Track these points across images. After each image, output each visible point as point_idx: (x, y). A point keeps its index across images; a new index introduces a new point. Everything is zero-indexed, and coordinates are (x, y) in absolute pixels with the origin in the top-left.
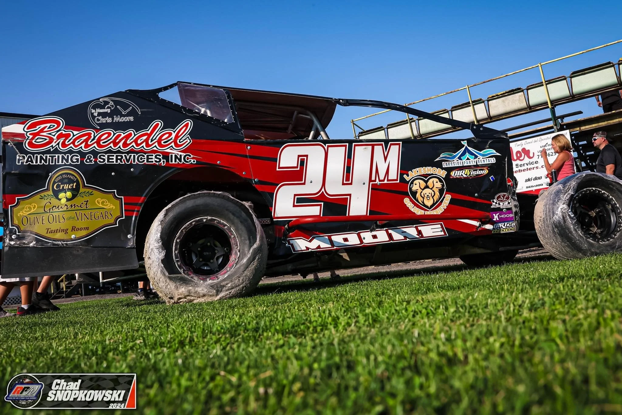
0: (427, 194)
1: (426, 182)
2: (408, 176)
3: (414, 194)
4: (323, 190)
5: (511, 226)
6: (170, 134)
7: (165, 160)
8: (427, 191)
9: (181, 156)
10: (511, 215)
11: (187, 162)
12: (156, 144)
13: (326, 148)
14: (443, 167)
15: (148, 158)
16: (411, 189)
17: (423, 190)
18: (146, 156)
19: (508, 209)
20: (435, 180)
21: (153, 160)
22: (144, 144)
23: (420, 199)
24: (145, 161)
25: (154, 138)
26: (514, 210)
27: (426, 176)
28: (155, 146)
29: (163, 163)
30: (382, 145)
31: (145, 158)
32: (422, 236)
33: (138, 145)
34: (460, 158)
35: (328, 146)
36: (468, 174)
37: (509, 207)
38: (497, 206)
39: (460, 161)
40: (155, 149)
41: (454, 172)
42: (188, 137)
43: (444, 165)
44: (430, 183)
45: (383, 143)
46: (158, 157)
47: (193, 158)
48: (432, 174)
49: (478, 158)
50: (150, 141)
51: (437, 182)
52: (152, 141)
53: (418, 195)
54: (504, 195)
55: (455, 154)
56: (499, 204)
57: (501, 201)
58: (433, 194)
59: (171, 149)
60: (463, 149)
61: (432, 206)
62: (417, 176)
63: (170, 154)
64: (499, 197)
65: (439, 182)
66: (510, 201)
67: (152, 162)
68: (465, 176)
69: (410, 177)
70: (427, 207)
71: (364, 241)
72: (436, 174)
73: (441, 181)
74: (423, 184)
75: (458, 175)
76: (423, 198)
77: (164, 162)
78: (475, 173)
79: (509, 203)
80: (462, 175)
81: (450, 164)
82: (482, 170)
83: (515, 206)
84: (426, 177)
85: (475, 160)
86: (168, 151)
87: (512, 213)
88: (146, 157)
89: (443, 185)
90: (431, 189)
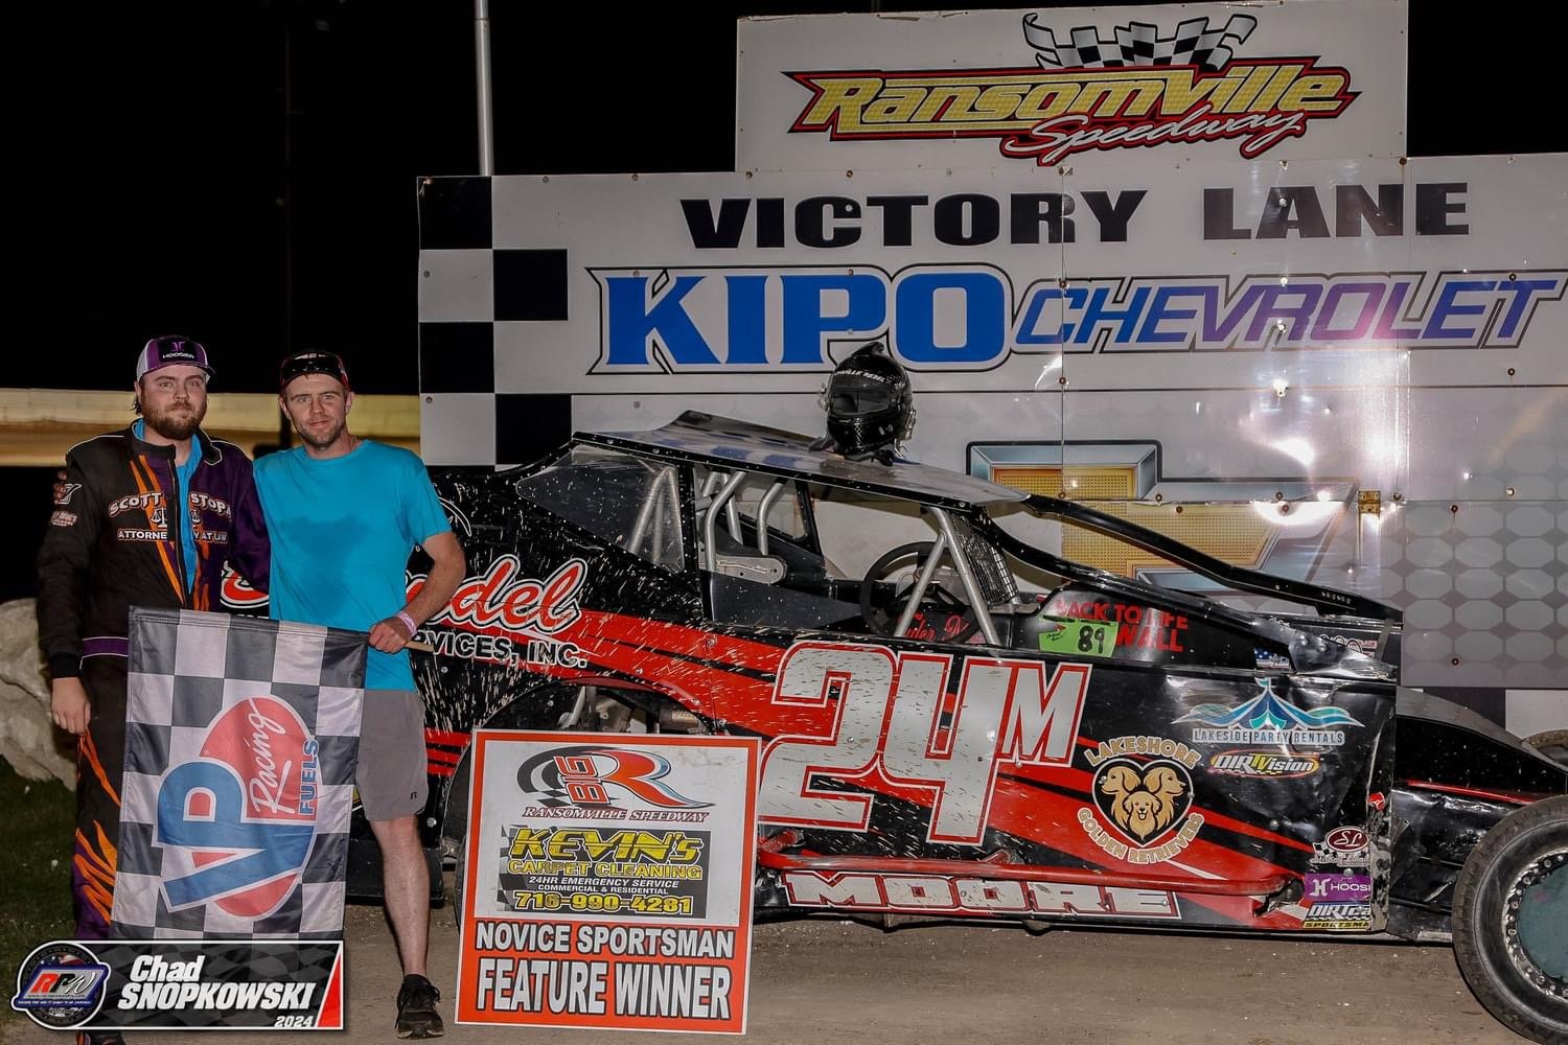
0: (1142, 805)
1: (1142, 775)
2: (1096, 752)
3: (1107, 801)
4: (877, 763)
5: (1360, 916)
6: (534, 592)
7: (517, 654)
8: (1141, 798)
9: (553, 646)
10: (1363, 888)
11: (567, 663)
12: (501, 614)
13: (897, 659)
14: (1194, 741)
15: (480, 647)
16: (1098, 787)
17: (1131, 793)
18: (475, 639)
19: (1356, 870)
20: (1167, 772)
21: (491, 651)
22: (474, 612)
23: (1121, 816)
24: (475, 652)
25: (496, 600)
26: (1375, 873)
27: (1142, 759)
28: (499, 619)
29: (512, 661)
30: (1039, 667)
31: (473, 646)
32: (1112, 911)
33: (460, 612)
34: (1244, 723)
35: (903, 657)
36: (1261, 767)
37: (1362, 865)
38: (1329, 859)
39: (1244, 730)
40: (497, 624)
41: (1221, 757)
42: (573, 603)
43: (1198, 737)
44: (1151, 780)
45: (1043, 662)
46: (501, 644)
47: (581, 655)
48: (1161, 757)
49: (1297, 726)
50: (487, 604)
51: (1170, 779)
52: (491, 605)
53: (1116, 806)
54: (1353, 833)
55: (1232, 711)
56: (1335, 854)
57: (1343, 847)
58: (1156, 808)
59: (533, 629)
60: (1260, 698)
61: (1149, 837)
62: (1120, 757)
63: (530, 641)
64: (1339, 835)
65: (1175, 779)
66: (1366, 850)
67: (489, 655)
68: (1251, 771)
69: (1100, 758)
70: (1136, 837)
71: (964, 901)
72: (1170, 759)
73: (1181, 776)
74: (1133, 780)
75: (1231, 766)
76: (1130, 814)
77: (514, 657)
78: (1282, 768)
79: (1363, 855)
80: (1242, 768)
81: (1214, 736)
82: (1302, 760)
83: (1381, 864)
84: (1141, 764)
85: (1289, 731)
86: (526, 632)
87: (1367, 882)
88: (475, 643)
89: (1186, 789)
90: (1153, 794)
